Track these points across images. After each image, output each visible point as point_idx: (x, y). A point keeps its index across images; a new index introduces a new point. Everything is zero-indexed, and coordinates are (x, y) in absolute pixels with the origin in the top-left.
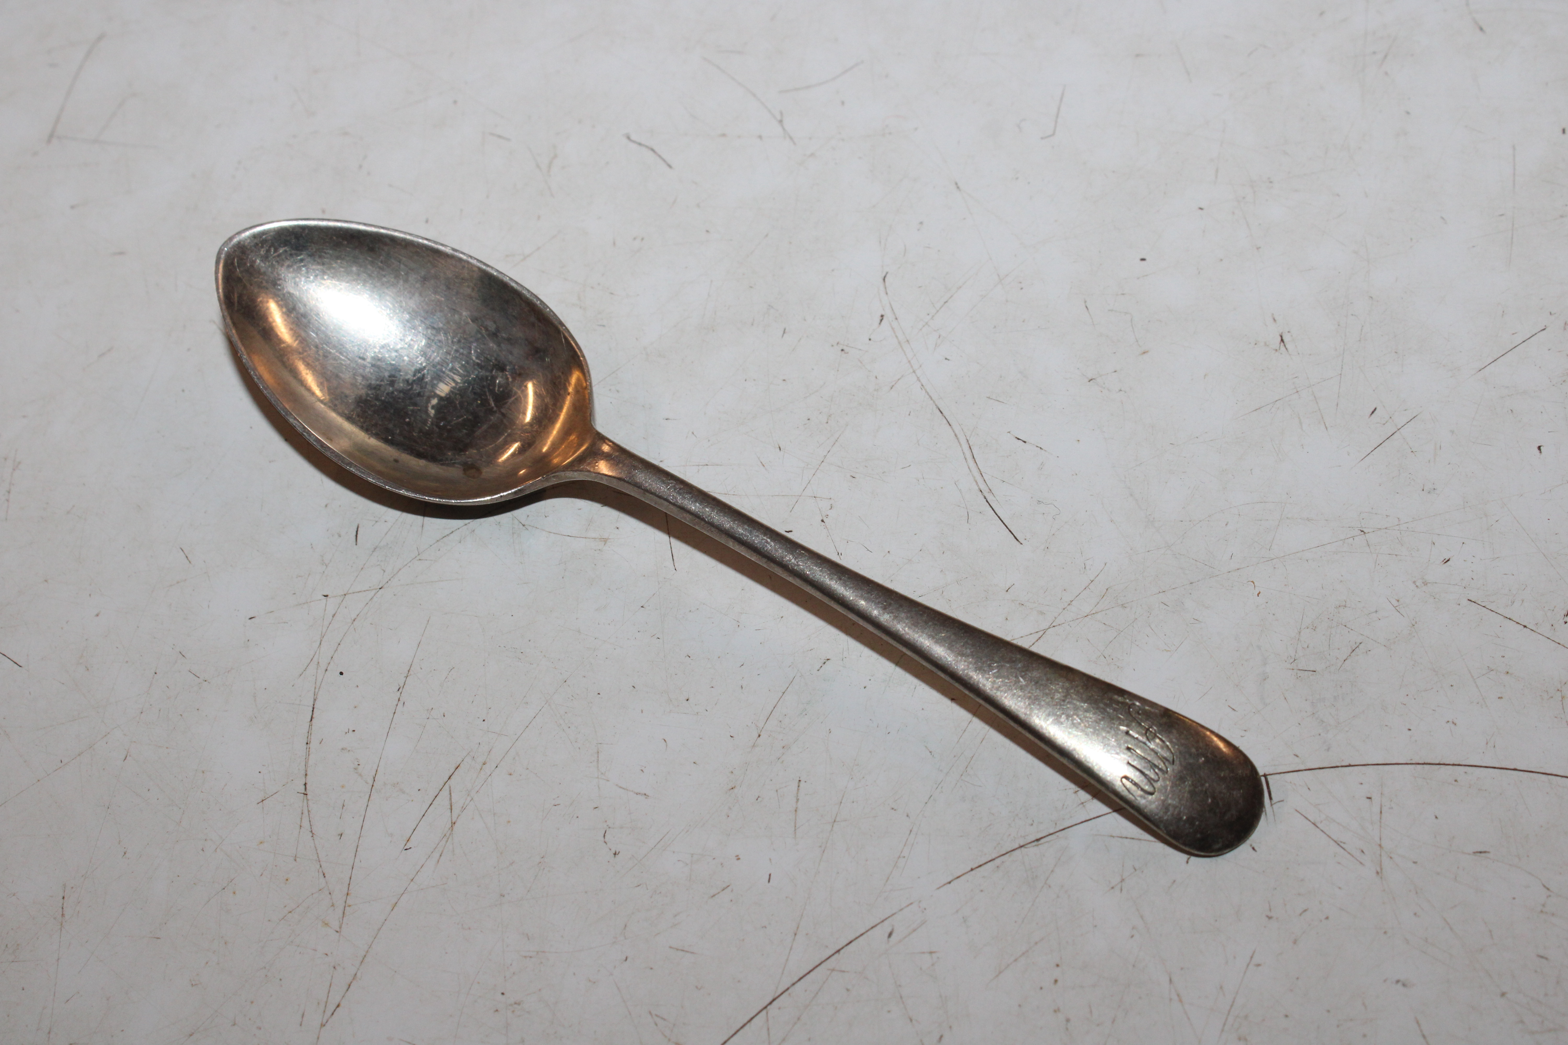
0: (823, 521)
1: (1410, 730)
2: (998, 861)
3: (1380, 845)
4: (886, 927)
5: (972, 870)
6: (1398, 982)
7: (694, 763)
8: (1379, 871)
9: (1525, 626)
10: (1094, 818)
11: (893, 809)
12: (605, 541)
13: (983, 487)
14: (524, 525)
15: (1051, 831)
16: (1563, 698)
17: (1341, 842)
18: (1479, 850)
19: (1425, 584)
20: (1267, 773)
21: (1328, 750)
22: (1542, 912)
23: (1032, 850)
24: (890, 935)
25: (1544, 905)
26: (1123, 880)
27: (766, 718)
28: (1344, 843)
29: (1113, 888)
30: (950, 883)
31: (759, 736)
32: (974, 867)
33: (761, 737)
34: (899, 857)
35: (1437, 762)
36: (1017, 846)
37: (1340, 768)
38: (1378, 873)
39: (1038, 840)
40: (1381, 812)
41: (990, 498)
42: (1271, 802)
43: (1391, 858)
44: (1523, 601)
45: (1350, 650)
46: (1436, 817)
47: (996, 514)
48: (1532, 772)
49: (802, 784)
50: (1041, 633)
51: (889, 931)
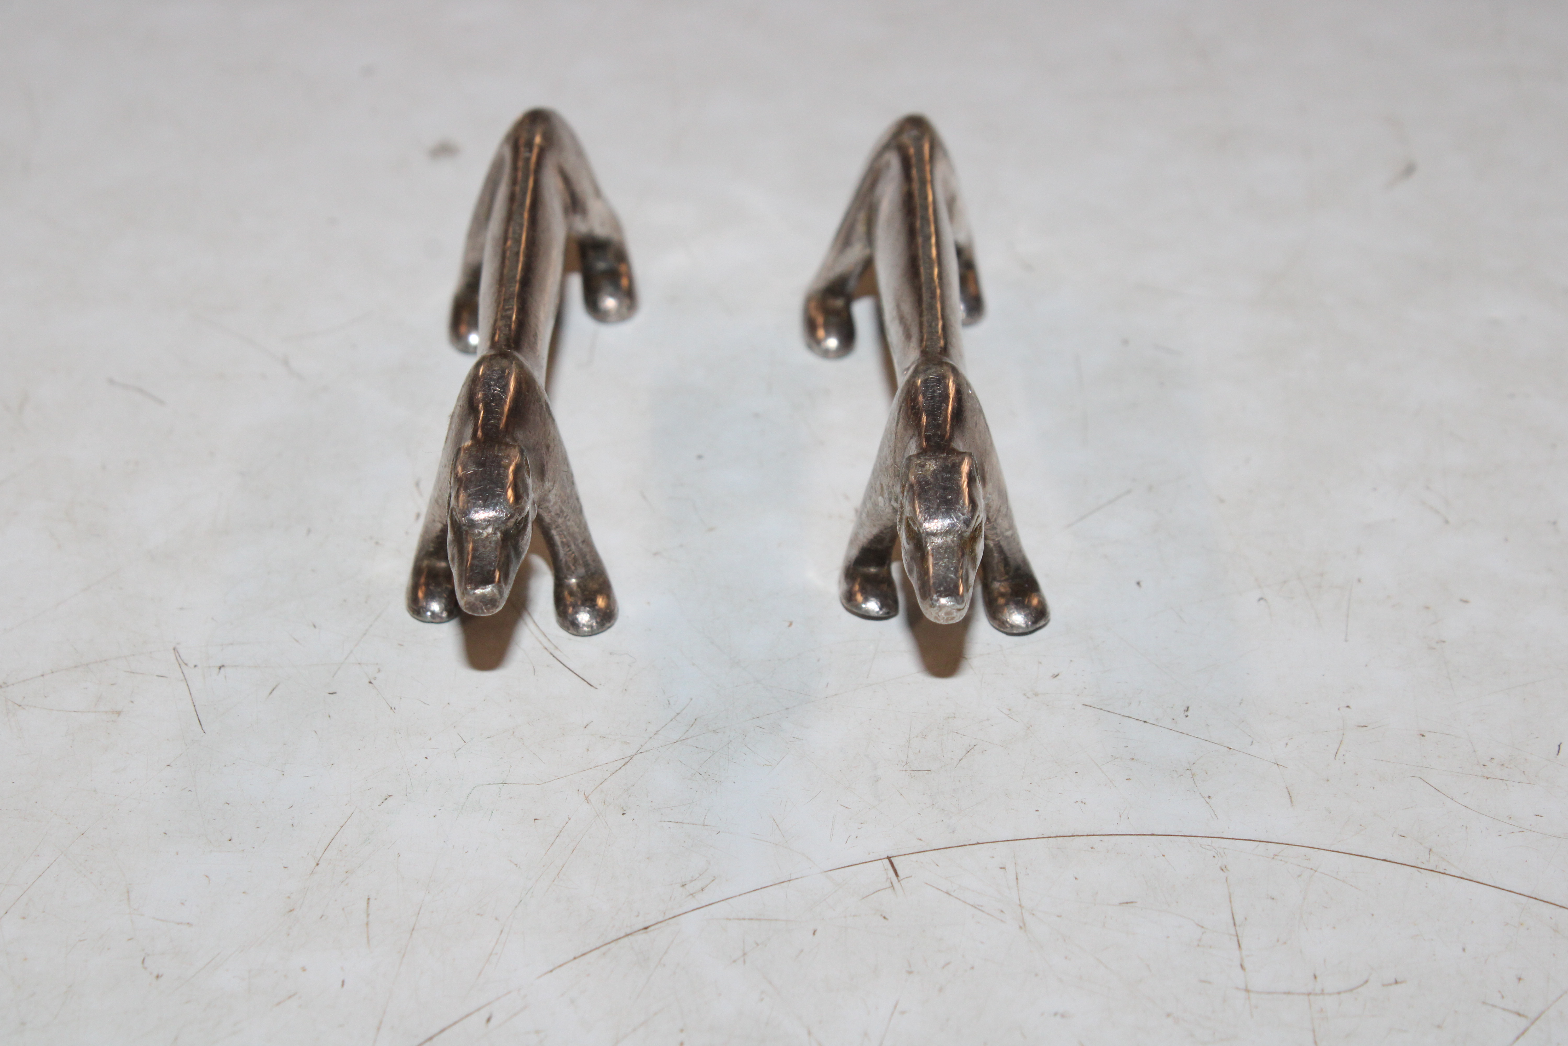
0: (370, 683)
1: (1037, 811)
2: (603, 949)
3: (1020, 905)
4: (484, 1013)
5: (575, 958)
6: (1056, 1014)
7: (244, 893)
8: (1022, 925)
9: (1145, 722)
10: (706, 906)
11: (478, 914)
12: (119, 713)
13: (547, 644)
14: (20, 706)
15: (660, 920)
16: (1193, 775)
17: (978, 905)
18: (1125, 901)
19: (1036, 695)
20: (890, 856)
21: (953, 832)
22: (1198, 945)
23: (641, 937)
24: (489, 1020)
25: (1200, 940)
26: (745, 954)
27: (324, 850)
28: (982, 906)
29: (735, 961)
30: (551, 971)
31: (318, 864)
32: (577, 955)
33: (319, 865)
34: (491, 954)
35: (1071, 835)
36: (623, 934)
37: (968, 846)
38: (1021, 927)
39: (646, 928)
40: (1017, 879)
41: (556, 653)
42: (898, 879)
43: (1033, 914)
44: (1140, 702)
45: (965, 752)
46: (1076, 879)
47: (565, 666)
48: (1171, 835)
49: (371, 901)
50: (627, 759)
51: (487, 1016)
